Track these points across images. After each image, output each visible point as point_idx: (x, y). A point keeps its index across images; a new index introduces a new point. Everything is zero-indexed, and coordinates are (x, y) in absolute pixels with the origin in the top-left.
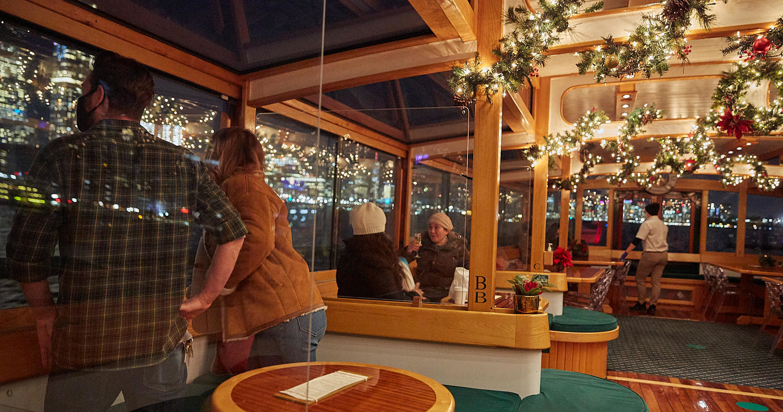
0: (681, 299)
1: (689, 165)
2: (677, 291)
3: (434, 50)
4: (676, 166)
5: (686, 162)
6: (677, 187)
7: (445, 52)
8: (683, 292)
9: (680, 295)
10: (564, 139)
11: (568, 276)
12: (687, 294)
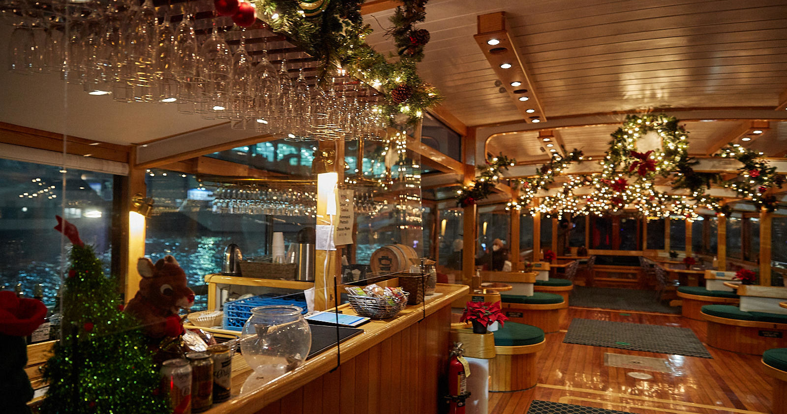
0: (630, 278)
2: (629, 273)
3: (499, 196)
7: (502, 197)
8: (632, 274)
9: (630, 276)
11: (549, 264)
12: (634, 275)
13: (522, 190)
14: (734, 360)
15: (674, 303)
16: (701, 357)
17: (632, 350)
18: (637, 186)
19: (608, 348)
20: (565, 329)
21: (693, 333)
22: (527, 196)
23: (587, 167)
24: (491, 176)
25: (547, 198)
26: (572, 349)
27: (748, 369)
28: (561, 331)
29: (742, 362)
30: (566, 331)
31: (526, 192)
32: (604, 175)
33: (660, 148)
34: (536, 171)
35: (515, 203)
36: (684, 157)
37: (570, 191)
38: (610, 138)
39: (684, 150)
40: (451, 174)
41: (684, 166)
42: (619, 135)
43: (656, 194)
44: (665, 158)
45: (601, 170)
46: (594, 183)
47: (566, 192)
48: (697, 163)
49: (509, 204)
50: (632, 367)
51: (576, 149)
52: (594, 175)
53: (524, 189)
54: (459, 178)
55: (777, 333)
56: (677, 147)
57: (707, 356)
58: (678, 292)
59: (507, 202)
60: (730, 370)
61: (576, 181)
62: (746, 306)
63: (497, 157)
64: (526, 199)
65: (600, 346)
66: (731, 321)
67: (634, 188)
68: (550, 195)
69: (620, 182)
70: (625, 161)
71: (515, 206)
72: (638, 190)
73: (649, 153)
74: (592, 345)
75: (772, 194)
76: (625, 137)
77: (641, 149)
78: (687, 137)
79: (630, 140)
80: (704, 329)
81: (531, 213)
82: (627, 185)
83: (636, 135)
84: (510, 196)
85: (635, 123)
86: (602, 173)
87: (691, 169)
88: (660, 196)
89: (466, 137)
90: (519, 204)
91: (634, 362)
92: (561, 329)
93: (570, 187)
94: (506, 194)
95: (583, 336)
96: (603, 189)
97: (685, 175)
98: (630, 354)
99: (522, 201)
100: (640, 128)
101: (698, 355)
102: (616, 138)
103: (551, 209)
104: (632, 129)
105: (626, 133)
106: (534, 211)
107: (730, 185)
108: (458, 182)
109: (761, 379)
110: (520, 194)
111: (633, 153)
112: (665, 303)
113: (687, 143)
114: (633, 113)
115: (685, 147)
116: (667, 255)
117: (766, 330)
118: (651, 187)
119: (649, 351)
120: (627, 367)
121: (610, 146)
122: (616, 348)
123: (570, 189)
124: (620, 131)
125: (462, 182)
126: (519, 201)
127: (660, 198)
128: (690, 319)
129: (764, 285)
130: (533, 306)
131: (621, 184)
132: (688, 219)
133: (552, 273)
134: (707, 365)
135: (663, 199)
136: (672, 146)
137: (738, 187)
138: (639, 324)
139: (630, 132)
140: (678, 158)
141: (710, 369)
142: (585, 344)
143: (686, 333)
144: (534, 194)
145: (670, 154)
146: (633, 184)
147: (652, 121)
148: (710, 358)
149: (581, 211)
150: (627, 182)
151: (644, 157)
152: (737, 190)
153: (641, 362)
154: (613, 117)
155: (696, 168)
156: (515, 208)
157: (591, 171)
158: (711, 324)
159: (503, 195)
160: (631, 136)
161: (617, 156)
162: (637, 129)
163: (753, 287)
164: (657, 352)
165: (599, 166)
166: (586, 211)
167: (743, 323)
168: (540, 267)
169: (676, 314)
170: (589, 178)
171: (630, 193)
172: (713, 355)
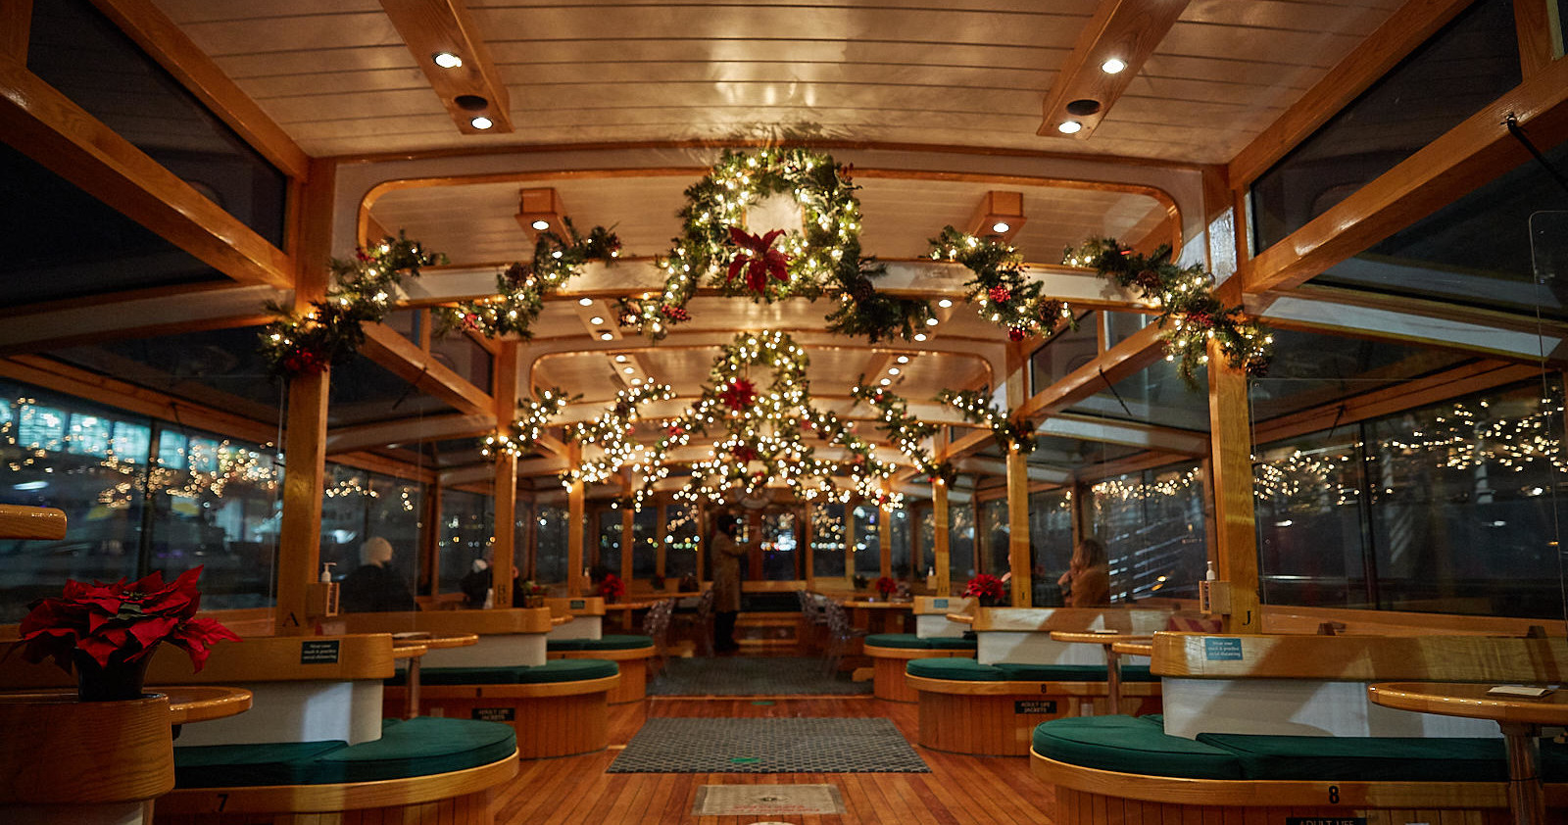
0: (783, 638)
1: (759, 478)
2: (781, 628)
3: (466, 422)
4: (746, 480)
5: (755, 475)
6: (776, 499)
7: (474, 424)
8: (787, 628)
9: (783, 633)
10: (596, 466)
11: (606, 603)
12: (790, 630)
13: (521, 406)
14: (970, 769)
15: (861, 674)
16: (906, 771)
17: (765, 772)
18: (775, 396)
19: (711, 775)
20: (622, 743)
21: (893, 726)
22: (533, 420)
23: (627, 277)
24: (372, 292)
25: (580, 426)
26: (624, 784)
27: (1001, 786)
28: (610, 747)
29: (987, 774)
30: (623, 747)
31: (531, 411)
32: (669, 295)
33: (799, 226)
34: (496, 283)
35: (503, 439)
36: (853, 250)
37: (632, 410)
38: (684, 202)
39: (849, 233)
40: (257, 288)
41: (852, 275)
42: (703, 193)
43: (814, 416)
44: (809, 252)
45: (662, 285)
46: (647, 316)
47: (622, 410)
48: (882, 271)
49: (490, 441)
50: (755, 812)
51: (600, 229)
52: (646, 296)
53: (526, 404)
54: (280, 299)
55: (1048, 704)
56: (835, 227)
57: (919, 769)
58: (866, 646)
59: (485, 437)
60: (966, 792)
61: (646, 387)
62: (990, 653)
63: (390, 241)
64: (528, 429)
65: (693, 771)
66: (963, 687)
67: (768, 403)
68: (589, 419)
69: (739, 388)
70: (719, 256)
71: (505, 446)
72: (777, 406)
73: (771, 236)
74: (675, 771)
75: (1026, 417)
76: (720, 198)
77: (756, 227)
78: (857, 204)
79: (731, 206)
80: (911, 714)
81: (565, 483)
82: (755, 394)
83: (745, 196)
84: (493, 420)
85: (741, 166)
86: (664, 291)
87: (870, 284)
88: (822, 419)
89: (303, 185)
90: (514, 438)
91: (764, 800)
92: (613, 744)
93: (631, 399)
94: (484, 418)
95: (659, 754)
96: (705, 404)
97: (855, 298)
98: (756, 781)
99: (519, 431)
100: (753, 177)
101: (901, 769)
102: (697, 198)
103: (606, 475)
104: (736, 178)
105: (722, 189)
106: (569, 478)
107: (951, 399)
108: (271, 308)
109: (1025, 802)
110: (517, 413)
111: (739, 236)
112: (844, 675)
113: (857, 219)
114: (738, 147)
115: (852, 226)
116: (849, 585)
117: (1026, 698)
118: (804, 399)
119: (800, 771)
120: (746, 812)
121: (683, 221)
122: (730, 771)
123: (631, 405)
124: (709, 186)
125: (287, 310)
126: (514, 432)
127: (821, 426)
128: (889, 700)
129: (1021, 606)
130: (540, 689)
131: (741, 392)
132: (884, 506)
133: (609, 622)
134: (921, 788)
135: (828, 429)
136: (825, 222)
137: (966, 402)
138: (788, 720)
139: (731, 186)
140: (837, 254)
141: (926, 794)
142: (657, 771)
143: (881, 727)
144: (549, 416)
145: (820, 240)
146: (767, 393)
147: (780, 160)
148: (925, 771)
149: (681, 493)
150: (755, 389)
151: (763, 244)
152: (965, 408)
153: (779, 797)
154: (691, 153)
155: (878, 284)
156: (503, 450)
157: (639, 287)
158: (926, 695)
159: (476, 419)
160: (730, 196)
161: (698, 243)
162: (746, 180)
163: (1001, 612)
164: (819, 771)
165: (658, 270)
166: (691, 492)
167: (984, 687)
168: (583, 608)
169: (863, 693)
170: (636, 306)
171: (760, 413)
172: (931, 765)
